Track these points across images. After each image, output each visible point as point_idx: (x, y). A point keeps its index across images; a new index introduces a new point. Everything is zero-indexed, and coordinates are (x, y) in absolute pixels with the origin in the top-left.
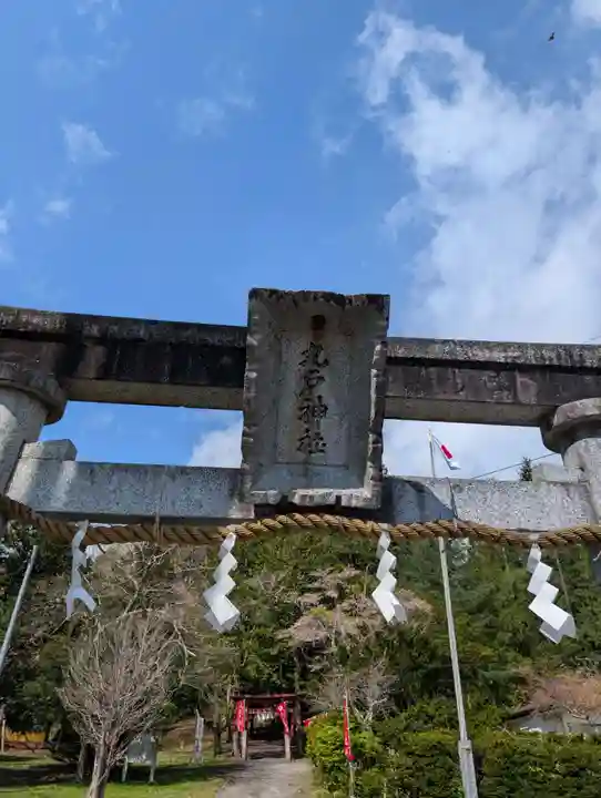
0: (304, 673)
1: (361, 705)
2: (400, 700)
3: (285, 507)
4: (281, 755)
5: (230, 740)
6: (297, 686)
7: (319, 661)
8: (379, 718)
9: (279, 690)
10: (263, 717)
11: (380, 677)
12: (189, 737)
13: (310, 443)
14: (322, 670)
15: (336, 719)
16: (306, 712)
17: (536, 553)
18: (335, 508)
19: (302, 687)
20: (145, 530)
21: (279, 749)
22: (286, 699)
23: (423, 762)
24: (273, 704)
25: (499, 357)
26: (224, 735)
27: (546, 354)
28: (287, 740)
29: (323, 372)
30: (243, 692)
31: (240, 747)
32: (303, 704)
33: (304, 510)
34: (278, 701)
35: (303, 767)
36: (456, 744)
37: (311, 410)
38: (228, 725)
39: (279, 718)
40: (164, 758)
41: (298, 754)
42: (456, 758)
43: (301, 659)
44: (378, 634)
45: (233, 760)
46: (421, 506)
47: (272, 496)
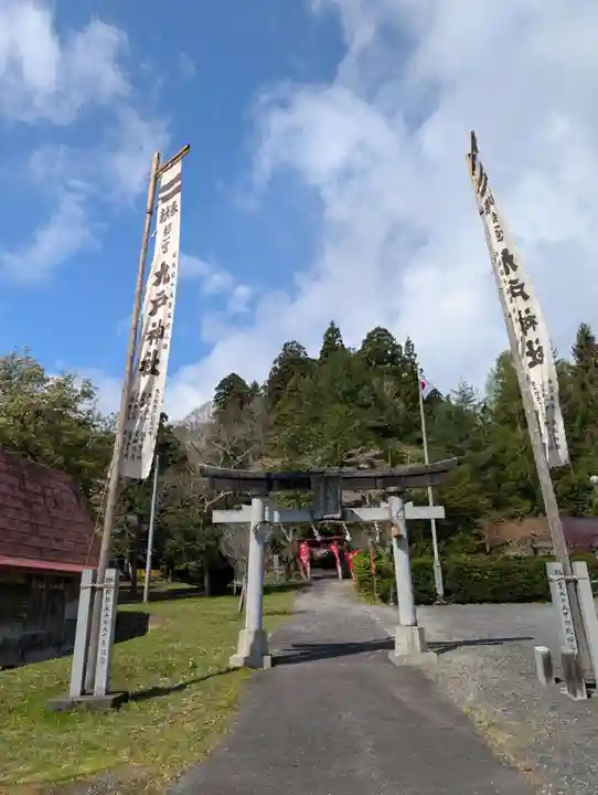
4: (336, 577)
5: (297, 569)
10: (320, 552)
15: (366, 554)
21: (334, 573)
22: (336, 540)
24: (328, 544)
26: (292, 567)
28: (339, 567)
31: (306, 573)
34: (332, 541)
35: (349, 583)
39: (332, 552)
45: (302, 581)
46: (354, 514)
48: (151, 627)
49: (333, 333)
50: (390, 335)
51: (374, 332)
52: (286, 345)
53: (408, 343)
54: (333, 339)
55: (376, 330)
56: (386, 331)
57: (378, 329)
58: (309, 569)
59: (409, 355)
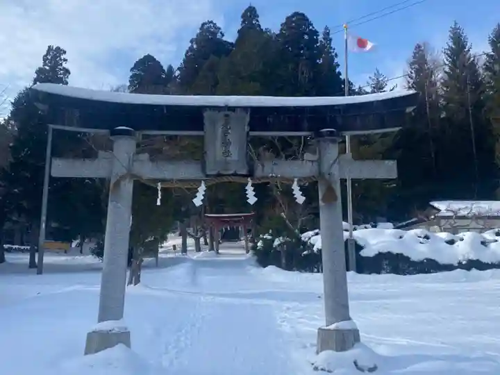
3: (219, 175)
13: (227, 155)
29: (229, 131)
33: (225, 175)
37: (226, 143)
51: (292, 17)
52: (203, 24)
56: (304, 16)
57: (296, 14)
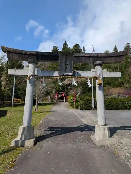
0: (67, 89)
1: (77, 94)
2: (83, 93)
3: (63, 75)
4: (64, 101)
5: (54, 99)
6: (66, 91)
7: (70, 87)
8: (80, 96)
9: (63, 91)
10: (60, 96)
11: (80, 89)
12: (47, 99)
13: (66, 69)
14: (70, 88)
15: (72, 96)
16: (68, 95)
17: (89, 79)
18: (69, 75)
19: (67, 91)
20: (49, 77)
21: (63, 101)
22: (64, 93)
23: (86, 101)
24: (62, 94)
25: (89, 55)
27: (95, 55)
28: (64, 99)
29: (67, 60)
30: (56, 92)
32: (67, 94)
33: (66, 75)
34: (63, 93)
35: (67, 103)
36: (91, 99)
37: (66, 65)
38: (54, 97)
39: (63, 96)
40: (44, 102)
41: (66, 101)
42: (91, 101)
43: (67, 86)
44: (80, 82)
45: (55, 102)
46: (78, 74)
47: (62, 74)
48: (7, 115)
49: (66, 44)
50: (79, 46)
51: (75, 45)
52: (54, 47)
53: (84, 48)
54: (66, 46)
55: (76, 44)
56: (78, 45)
58: (57, 100)
59: (84, 51)
